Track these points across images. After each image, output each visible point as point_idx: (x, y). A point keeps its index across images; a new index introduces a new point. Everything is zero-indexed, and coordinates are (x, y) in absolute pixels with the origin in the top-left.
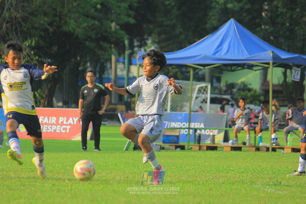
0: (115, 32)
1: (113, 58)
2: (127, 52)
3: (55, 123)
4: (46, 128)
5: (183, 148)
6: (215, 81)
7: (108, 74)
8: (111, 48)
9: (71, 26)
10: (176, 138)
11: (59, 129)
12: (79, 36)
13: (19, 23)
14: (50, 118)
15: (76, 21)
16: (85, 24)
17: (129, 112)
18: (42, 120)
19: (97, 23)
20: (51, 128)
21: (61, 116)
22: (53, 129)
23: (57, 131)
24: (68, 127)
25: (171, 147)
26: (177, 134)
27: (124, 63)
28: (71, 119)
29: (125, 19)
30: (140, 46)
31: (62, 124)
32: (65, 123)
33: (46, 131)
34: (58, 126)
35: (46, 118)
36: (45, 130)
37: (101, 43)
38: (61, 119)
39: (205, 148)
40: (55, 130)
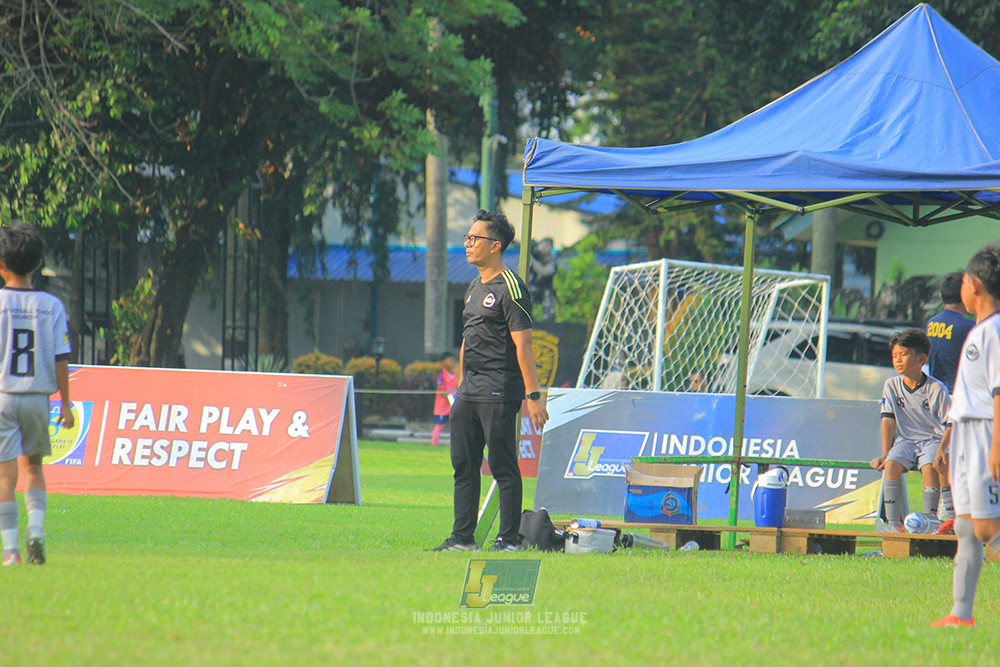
1: (431, 163)
2: (489, 144)
3: (183, 428)
4: (147, 452)
5: (708, 541)
6: (849, 268)
7: (411, 234)
8: (423, 124)
10: (681, 501)
11: (202, 454)
12: (293, 72)
13: (45, 13)
14: (165, 408)
18: (132, 416)
20: (168, 450)
21: (210, 402)
22: (176, 454)
24: (239, 448)
25: (661, 537)
26: (688, 483)
27: (476, 188)
28: (249, 413)
31: (214, 434)
32: (225, 429)
33: (145, 462)
34: (197, 444)
35: (147, 409)
36: (143, 457)
38: (209, 415)
39: (803, 542)
40: (183, 461)
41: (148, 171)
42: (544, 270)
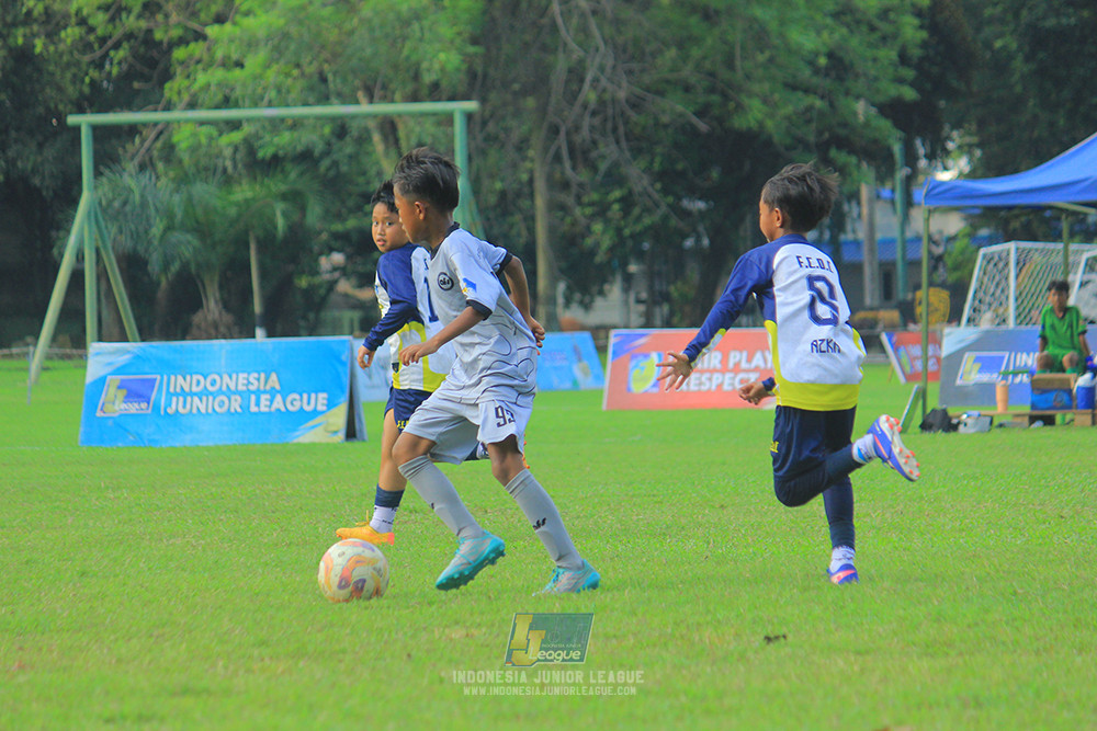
0: (867, 124)
1: (865, 193)
3: (719, 366)
5: (1048, 421)
7: (854, 231)
9: (752, 114)
11: (730, 381)
12: (775, 139)
13: (623, 113)
15: (765, 101)
16: (789, 110)
17: (912, 327)
19: (819, 103)
20: (710, 379)
21: (735, 349)
22: (715, 382)
23: (726, 387)
25: (1019, 420)
27: (893, 202)
28: (758, 356)
29: (893, 90)
30: (931, 157)
31: (737, 369)
32: (744, 365)
34: (728, 376)
37: (833, 153)
38: (734, 357)
40: (720, 386)
41: (686, 203)
42: (938, 251)
